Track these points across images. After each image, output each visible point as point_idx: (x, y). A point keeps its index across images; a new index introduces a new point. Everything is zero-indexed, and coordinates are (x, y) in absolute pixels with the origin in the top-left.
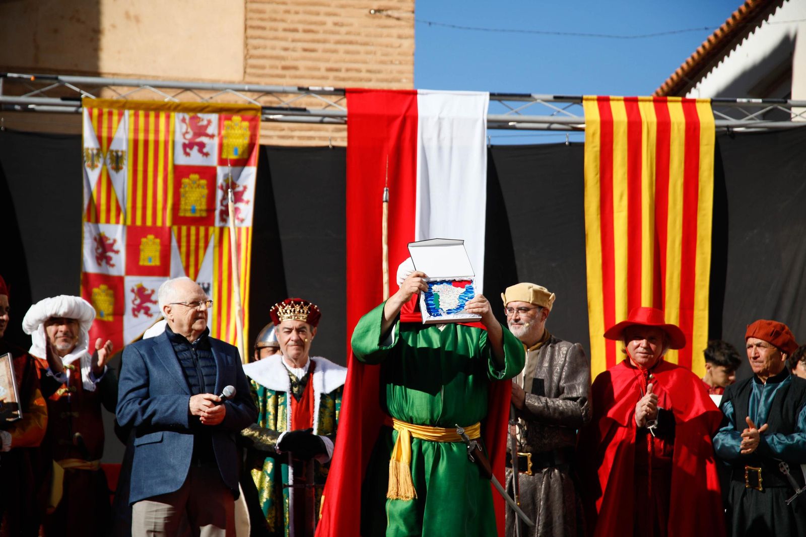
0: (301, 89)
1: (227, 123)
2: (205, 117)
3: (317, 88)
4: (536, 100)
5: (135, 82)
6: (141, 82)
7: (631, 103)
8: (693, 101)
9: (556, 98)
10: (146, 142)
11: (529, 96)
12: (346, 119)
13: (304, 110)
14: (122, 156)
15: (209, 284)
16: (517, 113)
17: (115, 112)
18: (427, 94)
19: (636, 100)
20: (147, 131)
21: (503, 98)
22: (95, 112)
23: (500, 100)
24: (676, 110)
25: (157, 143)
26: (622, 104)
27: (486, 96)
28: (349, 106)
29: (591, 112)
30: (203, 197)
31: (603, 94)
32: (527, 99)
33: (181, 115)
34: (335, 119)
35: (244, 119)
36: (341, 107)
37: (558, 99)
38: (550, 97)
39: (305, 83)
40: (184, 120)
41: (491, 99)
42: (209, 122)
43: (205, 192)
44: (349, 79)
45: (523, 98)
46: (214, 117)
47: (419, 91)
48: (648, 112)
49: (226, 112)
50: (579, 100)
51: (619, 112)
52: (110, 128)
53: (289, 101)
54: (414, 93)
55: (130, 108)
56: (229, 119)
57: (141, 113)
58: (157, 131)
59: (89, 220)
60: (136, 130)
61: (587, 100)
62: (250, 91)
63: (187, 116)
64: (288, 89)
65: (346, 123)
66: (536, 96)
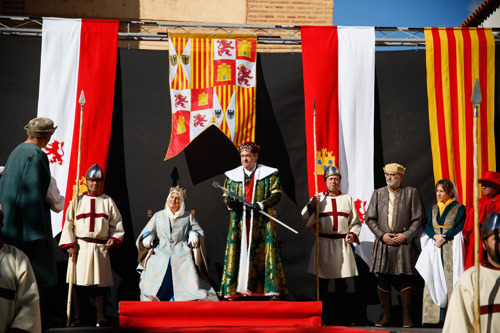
0: (276, 26)
1: (240, 42)
2: (228, 41)
3: (285, 26)
4: (398, 30)
5: (194, 24)
6: (197, 24)
7: (450, 32)
8: (483, 29)
9: (409, 29)
10: (200, 53)
11: (395, 28)
12: (301, 42)
13: (279, 37)
14: (188, 58)
15: (233, 111)
16: (389, 37)
17: (184, 40)
18: (342, 28)
19: (452, 29)
20: (200, 47)
21: (382, 29)
22: (174, 39)
23: (380, 31)
24: (473, 34)
25: (205, 53)
26: (445, 31)
27: (372, 29)
28: (302, 35)
29: (428, 36)
30: (229, 72)
31: (434, 27)
32: (395, 30)
33: (217, 40)
34: (294, 42)
35: (248, 41)
36: (298, 36)
37: (411, 29)
38: (407, 28)
39: (278, 24)
40: (218, 42)
41: (375, 31)
42: (231, 42)
43: (230, 70)
44: (300, 22)
45: (393, 29)
46: (234, 41)
47: (338, 27)
48: (458, 35)
49: (239, 38)
50: (422, 30)
51: (443, 35)
52: (182, 47)
53: (270, 33)
54: (336, 28)
55: (191, 37)
56: (241, 41)
57: (197, 40)
58: (205, 47)
59: (173, 87)
60: (195, 47)
61: (426, 29)
62: (251, 28)
63: (220, 40)
64: (270, 27)
65: (300, 44)
66: (399, 28)
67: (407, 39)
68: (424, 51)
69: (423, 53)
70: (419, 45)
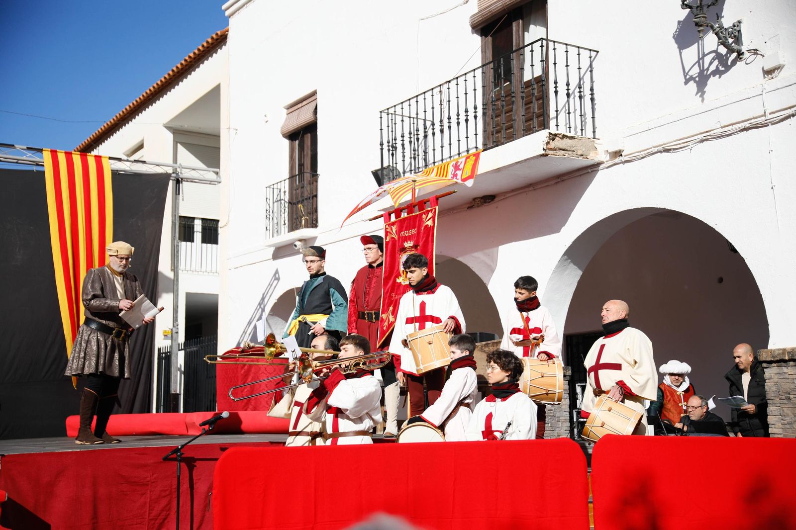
4: (15, 148)
7: (69, 155)
8: (100, 157)
9: (27, 148)
11: (13, 146)
16: (6, 154)
19: (71, 153)
24: (91, 162)
26: (64, 155)
29: (47, 157)
31: (54, 149)
32: (11, 147)
37: (29, 149)
38: (25, 147)
45: (9, 146)
48: (77, 159)
50: (41, 151)
51: (62, 158)
61: (45, 151)
66: (16, 146)
67: (24, 158)
68: (43, 172)
69: (42, 174)
70: (37, 165)
